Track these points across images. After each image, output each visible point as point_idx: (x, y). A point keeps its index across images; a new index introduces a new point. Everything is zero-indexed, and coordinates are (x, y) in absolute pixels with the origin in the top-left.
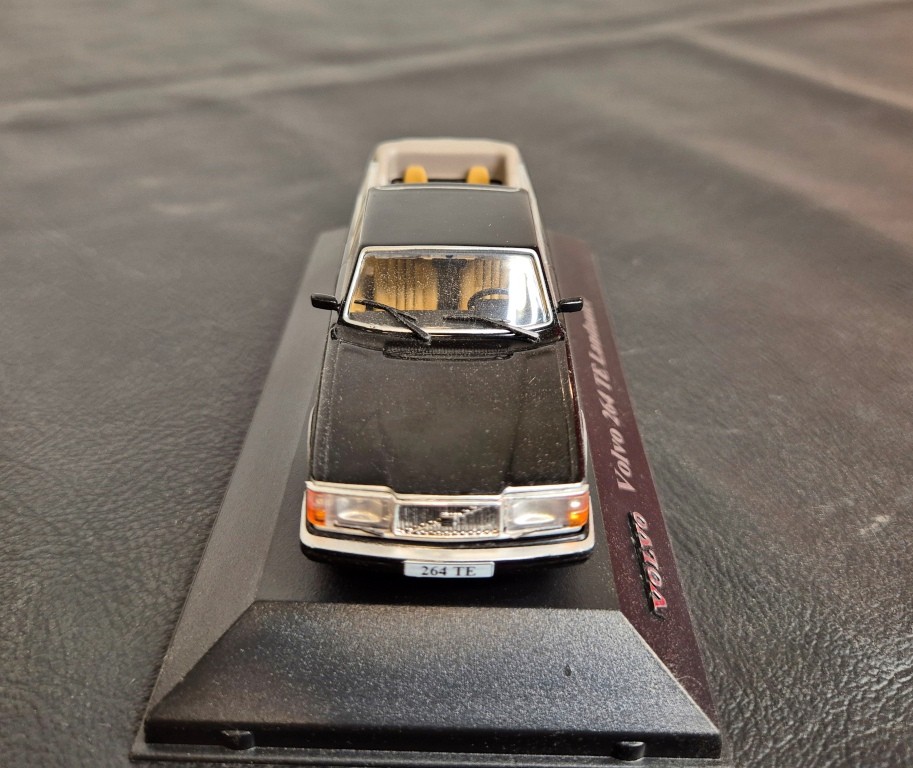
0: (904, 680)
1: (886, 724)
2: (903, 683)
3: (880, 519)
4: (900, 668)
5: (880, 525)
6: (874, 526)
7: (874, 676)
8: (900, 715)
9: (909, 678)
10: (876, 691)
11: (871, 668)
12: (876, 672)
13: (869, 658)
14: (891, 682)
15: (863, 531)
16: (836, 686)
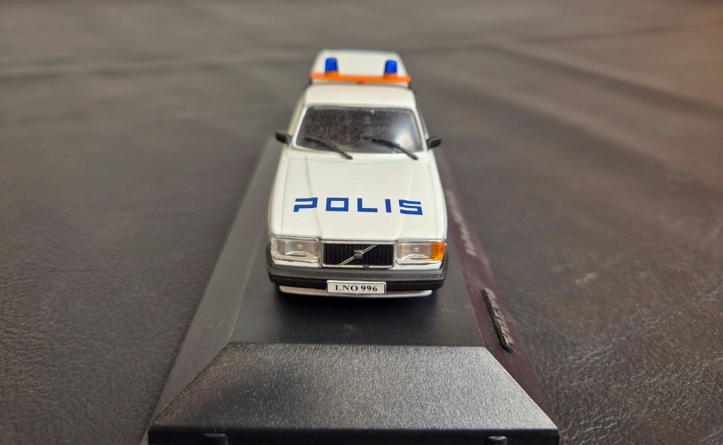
0: (596, 358)
1: (582, 380)
2: (595, 360)
4: (595, 352)
5: (589, 278)
6: (585, 279)
7: (577, 355)
8: (592, 377)
9: (599, 357)
10: (578, 364)
11: (575, 351)
12: (578, 353)
13: (574, 345)
14: (588, 360)
15: (578, 281)
16: (553, 360)
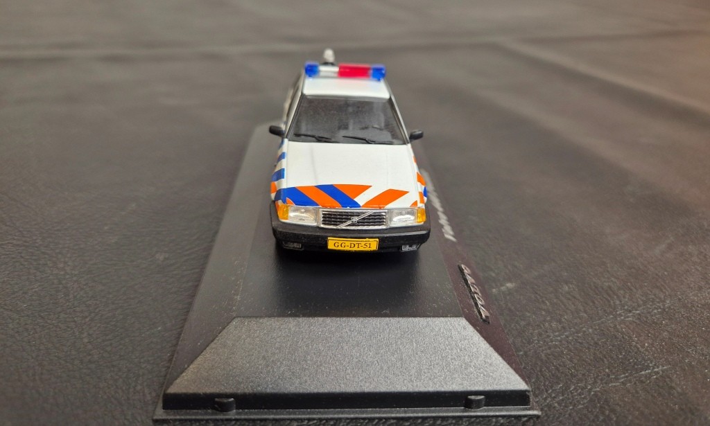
3: (509, 285)
5: (507, 288)
